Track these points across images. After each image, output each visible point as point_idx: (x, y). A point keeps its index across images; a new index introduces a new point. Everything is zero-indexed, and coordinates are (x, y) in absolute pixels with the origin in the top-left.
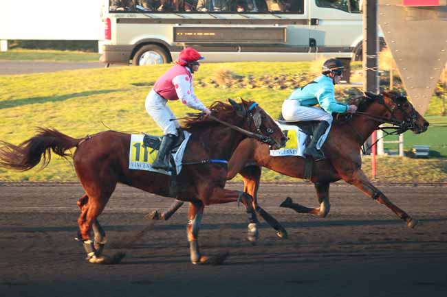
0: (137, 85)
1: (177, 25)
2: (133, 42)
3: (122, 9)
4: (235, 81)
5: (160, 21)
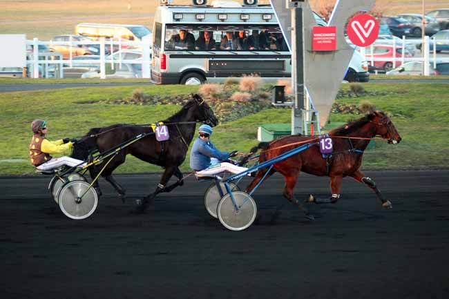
1: (211, 59)
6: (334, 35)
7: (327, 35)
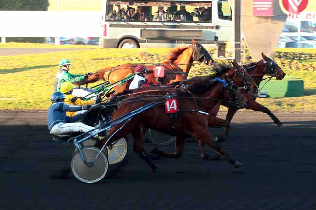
0: (95, 59)
1: (143, 28)
2: (119, 37)
3: (113, 19)
4: (149, 57)
5: (133, 26)
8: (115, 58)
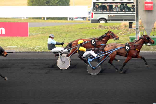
1: (109, 14)
2: (98, 18)
6: (152, 5)
7: (149, 5)
8: (89, 28)
